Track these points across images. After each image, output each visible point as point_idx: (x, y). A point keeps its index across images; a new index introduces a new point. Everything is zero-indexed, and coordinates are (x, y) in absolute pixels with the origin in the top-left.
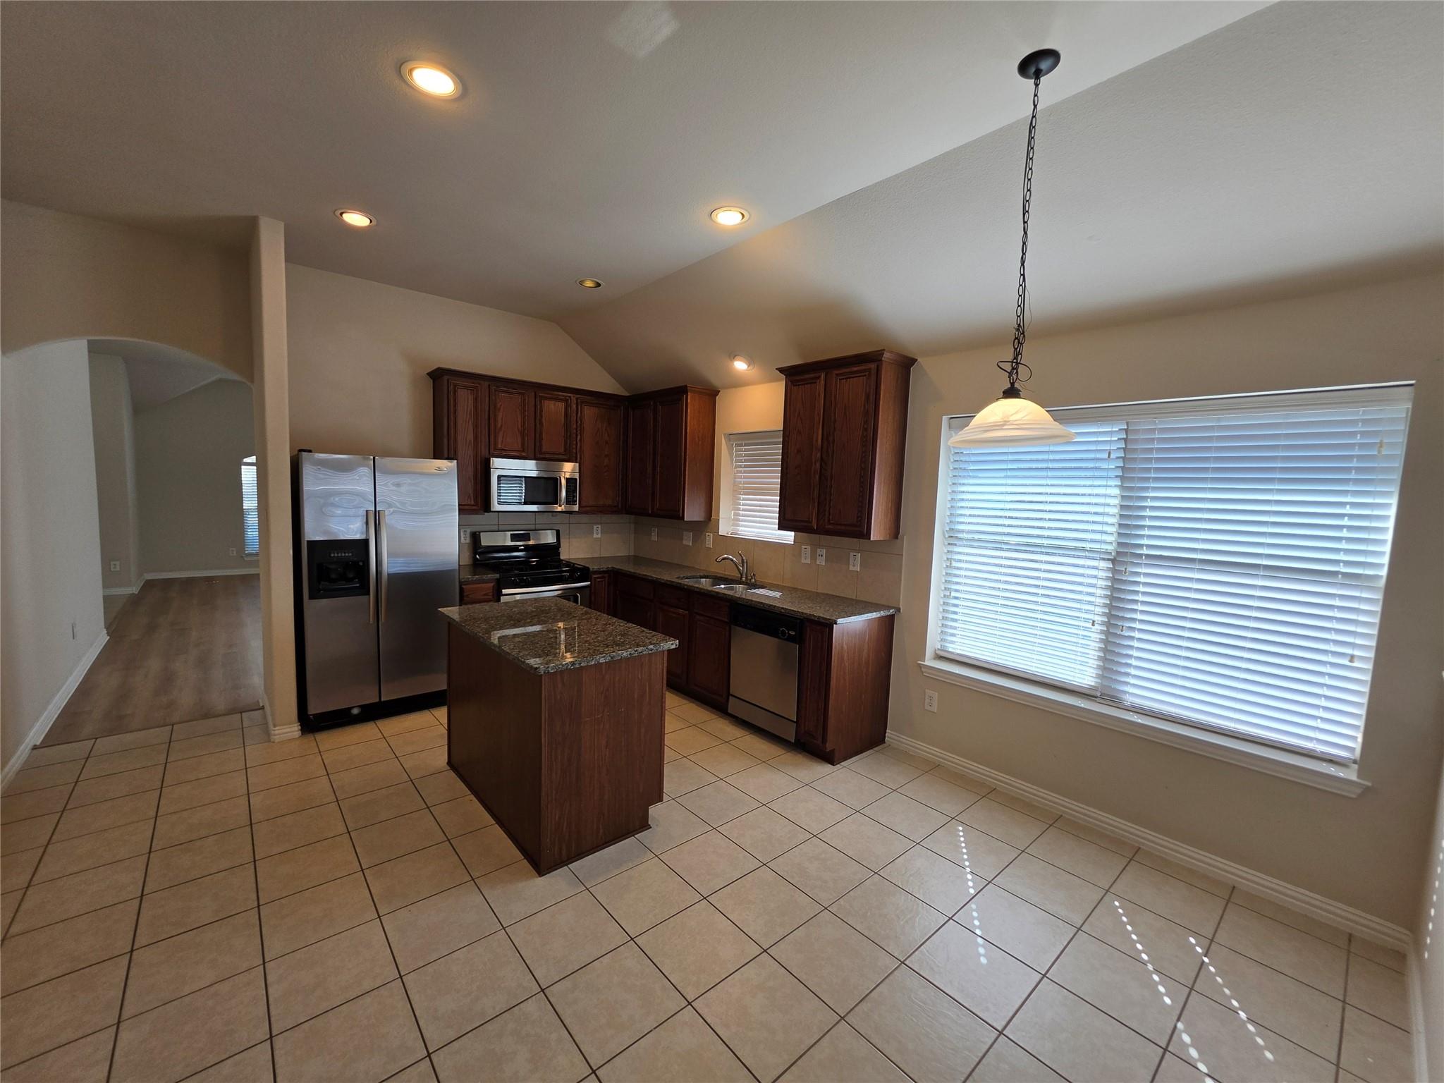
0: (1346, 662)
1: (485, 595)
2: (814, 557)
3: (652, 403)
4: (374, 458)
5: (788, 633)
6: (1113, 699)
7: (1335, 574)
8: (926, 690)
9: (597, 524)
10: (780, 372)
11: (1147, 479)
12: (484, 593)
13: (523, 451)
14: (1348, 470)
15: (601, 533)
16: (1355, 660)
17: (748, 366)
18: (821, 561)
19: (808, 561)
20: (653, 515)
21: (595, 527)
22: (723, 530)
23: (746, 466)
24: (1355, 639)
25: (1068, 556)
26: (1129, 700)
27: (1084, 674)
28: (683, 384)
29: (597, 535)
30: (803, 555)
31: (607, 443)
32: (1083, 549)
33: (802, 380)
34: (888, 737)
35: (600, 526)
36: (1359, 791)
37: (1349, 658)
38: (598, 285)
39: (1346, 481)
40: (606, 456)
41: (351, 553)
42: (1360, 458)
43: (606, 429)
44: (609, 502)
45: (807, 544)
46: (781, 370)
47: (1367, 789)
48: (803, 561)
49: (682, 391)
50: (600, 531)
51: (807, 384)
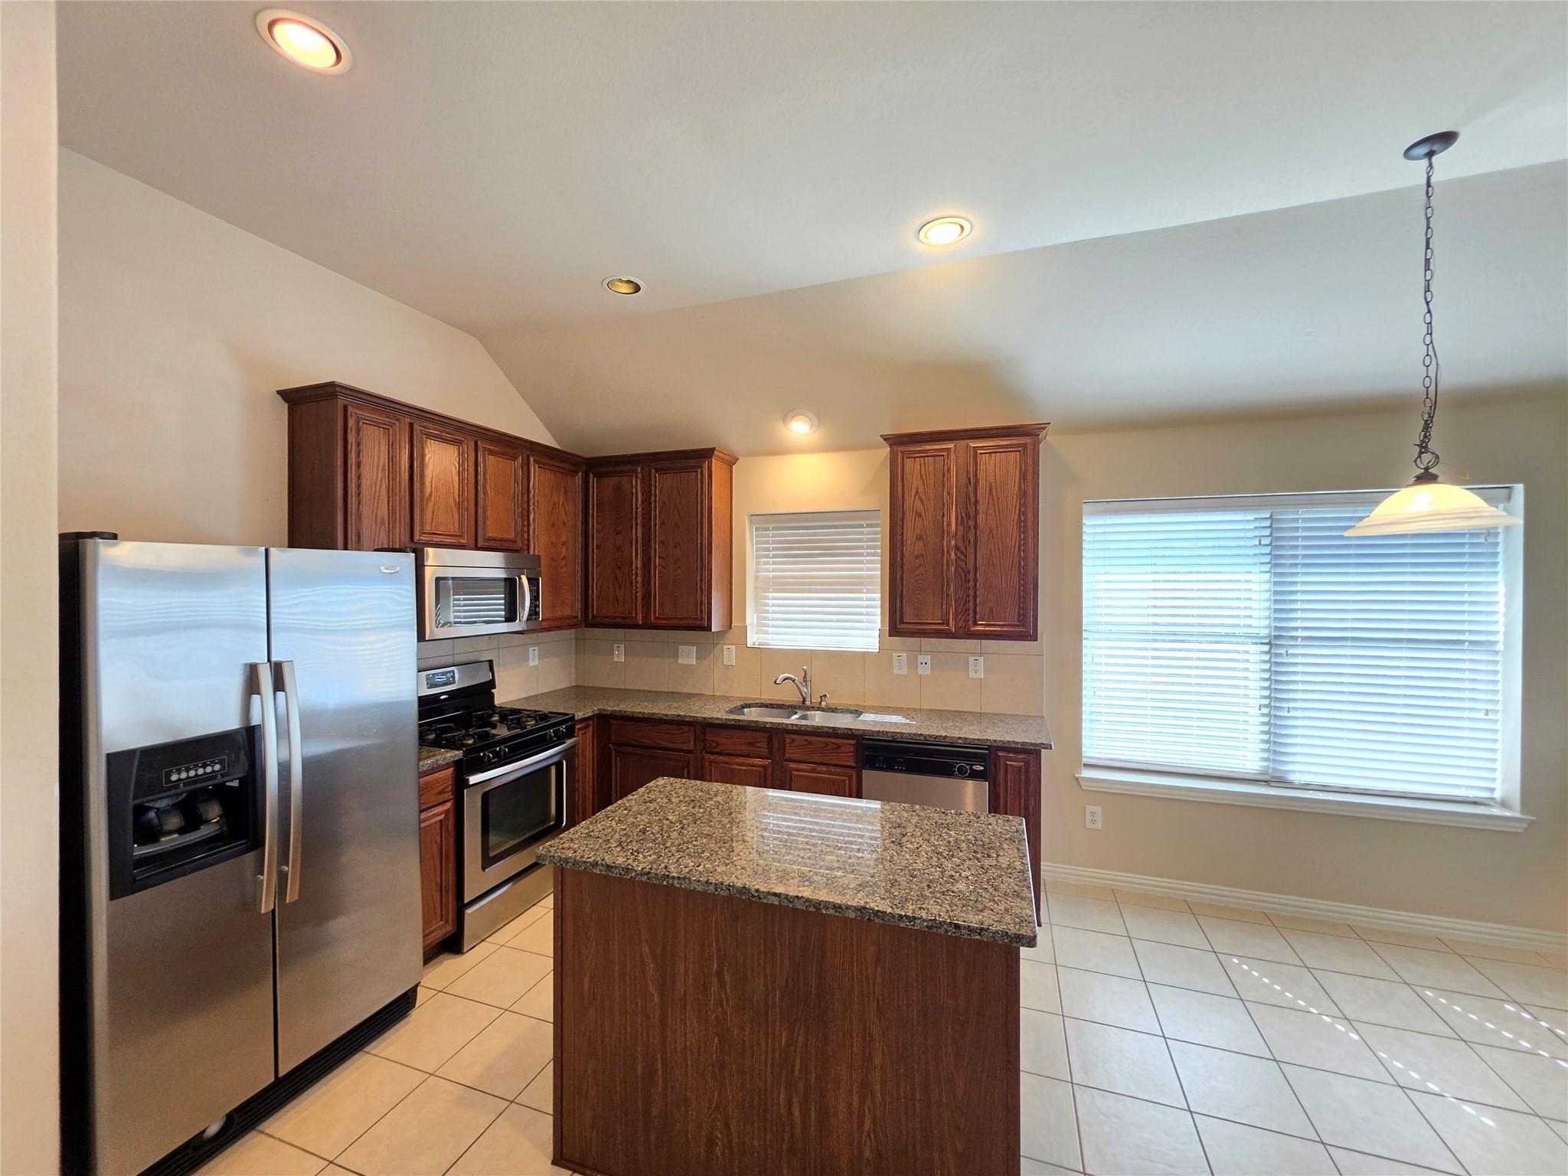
0: (1481, 715)
1: (440, 793)
2: (913, 665)
3: (639, 470)
4: (267, 551)
5: (971, 769)
6: (1281, 781)
7: (1462, 642)
8: (1087, 806)
9: (533, 644)
10: (885, 439)
11: (1295, 565)
12: (440, 789)
13: (461, 536)
14: (1462, 555)
15: (539, 659)
16: (1490, 713)
17: (810, 429)
18: (925, 671)
19: (905, 671)
20: (647, 626)
21: (531, 649)
22: (753, 639)
23: (775, 556)
24: (1487, 695)
25: (1222, 642)
26: (1296, 778)
27: (1249, 760)
28: (711, 447)
29: (534, 662)
30: (895, 664)
31: (564, 524)
32: (1234, 635)
33: (919, 452)
34: (1045, 871)
35: (536, 648)
36: (1525, 825)
37: (1484, 712)
38: (637, 288)
39: (1462, 564)
40: (564, 543)
41: (221, 762)
42: (1472, 545)
43: (563, 504)
44: (567, 612)
45: (902, 651)
46: (886, 438)
47: (1531, 823)
48: (896, 671)
49: (707, 454)
50: (537, 656)
51: (928, 456)
